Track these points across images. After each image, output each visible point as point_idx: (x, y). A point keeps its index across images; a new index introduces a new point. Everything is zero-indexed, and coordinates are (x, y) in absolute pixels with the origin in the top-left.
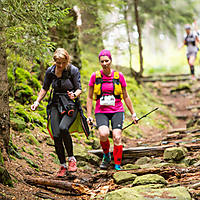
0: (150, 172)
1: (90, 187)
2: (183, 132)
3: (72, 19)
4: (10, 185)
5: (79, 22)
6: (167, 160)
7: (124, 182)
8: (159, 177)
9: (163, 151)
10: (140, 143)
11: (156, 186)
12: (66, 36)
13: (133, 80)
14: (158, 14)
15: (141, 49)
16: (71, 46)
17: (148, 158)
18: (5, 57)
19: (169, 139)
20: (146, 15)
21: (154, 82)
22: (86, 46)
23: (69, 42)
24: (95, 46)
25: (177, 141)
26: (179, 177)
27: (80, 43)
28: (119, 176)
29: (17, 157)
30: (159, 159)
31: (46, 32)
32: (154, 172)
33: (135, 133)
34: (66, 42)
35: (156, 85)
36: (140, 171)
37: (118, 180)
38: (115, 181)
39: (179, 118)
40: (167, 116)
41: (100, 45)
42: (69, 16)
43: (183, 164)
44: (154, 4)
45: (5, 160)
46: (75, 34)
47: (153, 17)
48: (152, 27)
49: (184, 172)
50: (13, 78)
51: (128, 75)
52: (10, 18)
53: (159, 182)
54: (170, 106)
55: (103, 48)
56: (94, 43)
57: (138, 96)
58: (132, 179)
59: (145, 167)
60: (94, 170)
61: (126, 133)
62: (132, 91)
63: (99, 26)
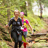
1: (29, 43)
4: (11, 42)
5: (27, 5)
6: (47, 36)
8: (45, 40)
9: (46, 34)
10: (41, 32)
11: (44, 42)
12: (24, 8)
14: (45, 3)
17: (43, 36)
18: (10, 13)
20: (42, 3)
27: (27, 10)
31: (19, 7)
33: (40, 30)
38: (35, 41)
44: (44, 1)
46: (26, 8)
52: (11, 4)
55: (32, 11)
59: (42, 38)
60: (30, 39)
61: (38, 30)
62: (39, 21)
63: (31, 6)
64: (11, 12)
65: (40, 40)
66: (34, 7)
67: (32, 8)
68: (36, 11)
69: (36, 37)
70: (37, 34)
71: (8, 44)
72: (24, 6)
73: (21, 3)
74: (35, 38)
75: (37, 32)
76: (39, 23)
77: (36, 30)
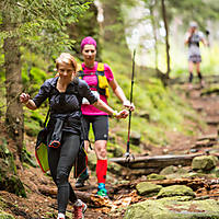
0: (176, 183)
1: (111, 199)
2: (214, 140)
3: (92, 14)
4: (24, 196)
5: (100, 18)
6: (195, 170)
7: (148, 194)
8: (186, 189)
9: (191, 160)
10: (165, 150)
11: (183, 198)
12: (86, 32)
13: (159, 81)
14: (187, 8)
15: (168, 47)
17: (175, 168)
18: (19, 56)
19: (198, 146)
20: (174, 10)
21: (182, 83)
22: (108, 44)
24: (118, 44)
25: (207, 149)
26: (208, 189)
27: (101, 41)
28: (143, 186)
29: (31, 165)
30: (187, 168)
31: (64, 28)
32: (181, 183)
33: (161, 140)
36: (165, 181)
37: (141, 191)
38: (138, 193)
39: (209, 124)
40: (197, 121)
41: (123, 43)
42: (90, 11)
43: (214, 175)
45: (18, 168)
46: (95, 30)
47: (181, 12)
48: (181, 23)
49: (214, 183)
50: (28, 79)
51: (153, 76)
52: (25, 13)
53: (186, 194)
54: (199, 110)
55: (126, 46)
56: (116, 40)
57: (164, 100)
58: (157, 191)
59: (171, 177)
60: (116, 181)
61: (151, 140)
62: (158, 94)
63: (121, 22)
64: (22, 48)
65: (164, 185)
66: (135, 30)
67: (127, 30)
68: (141, 46)
69: (143, 171)
70: (148, 158)
71: (10, 206)
72: (88, 21)
73: (73, 8)
74: (140, 175)
75: (146, 148)
76: (156, 107)
77: (143, 140)
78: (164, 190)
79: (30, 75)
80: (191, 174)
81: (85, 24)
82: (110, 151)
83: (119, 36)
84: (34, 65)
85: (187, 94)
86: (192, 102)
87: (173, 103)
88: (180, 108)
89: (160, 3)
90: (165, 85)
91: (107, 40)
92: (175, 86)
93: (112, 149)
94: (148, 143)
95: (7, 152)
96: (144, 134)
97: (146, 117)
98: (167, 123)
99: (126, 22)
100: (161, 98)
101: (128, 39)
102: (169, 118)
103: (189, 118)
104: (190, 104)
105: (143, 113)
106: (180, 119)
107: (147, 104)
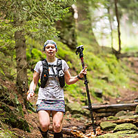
0: (126, 122)
1: (84, 133)
5: (76, 16)
7: (107, 129)
8: (132, 126)
9: (135, 107)
10: (119, 101)
11: (130, 132)
12: (67, 25)
13: (114, 56)
14: (131, 9)
15: (119, 34)
16: (70, 33)
17: (125, 112)
18: (24, 41)
21: (129, 57)
22: (81, 33)
23: (69, 30)
24: (87, 32)
27: (76, 31)
28: (104, 124)
29: (33, 111)
30: (133, 112)
31: (53, 23)
32: (129, 122)
33: (115, 94)
34: (66, 30)
35: (130, 59)
36: (119, 121)
37: (103, 127)
38: (101, 128)
41: (90, 31)
45: (25, 113)
46: (73, 24)
48: (127, 18)
50: (30, 56)
51: (110, 53)
53: (132, 129)
55: (93, 34)
56: (86, 30)
57: (117, 68)
58: (113, 127)
59: (122, 118)
60: (87, 121)
61: (109, 94)
62: (113, 64)
63: (89, 18)
64: (26, 37)
65: (118, 123)
67: (93, 24)
68: (103, 34)
69: (104, 114)
70: (107, 106)
72: (68, 18)
74: (102, 117)
75: (106, 99)
76: (112, 73)
77: (104, 94)
78: (118, 127)
79: (32, 54)
80: (135, 116)
81: (66, 20)
82: (83, 102)
83: (88, 27)
84: (34, 47)
85: (132, 64)
86: (135, 69)
87: (123, 70)
88: (127, 73)
89: (114, 6)
90: (118, 58)
91: (80, 30)
92: (124, 59)
93: (84, 100)
94: (107, 96)
95: (18, 103)
96: (105, 90)
97: (106, 79)
98: (120, 83)
99: (92, 18)
100: (115, 67)
101: (94, 29)
102: (120, 80)
103: (134, 79)
104: (134, 70)
105: (104, 76)
106: (128, 80)
107: (106, 71)
